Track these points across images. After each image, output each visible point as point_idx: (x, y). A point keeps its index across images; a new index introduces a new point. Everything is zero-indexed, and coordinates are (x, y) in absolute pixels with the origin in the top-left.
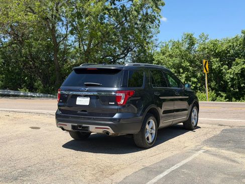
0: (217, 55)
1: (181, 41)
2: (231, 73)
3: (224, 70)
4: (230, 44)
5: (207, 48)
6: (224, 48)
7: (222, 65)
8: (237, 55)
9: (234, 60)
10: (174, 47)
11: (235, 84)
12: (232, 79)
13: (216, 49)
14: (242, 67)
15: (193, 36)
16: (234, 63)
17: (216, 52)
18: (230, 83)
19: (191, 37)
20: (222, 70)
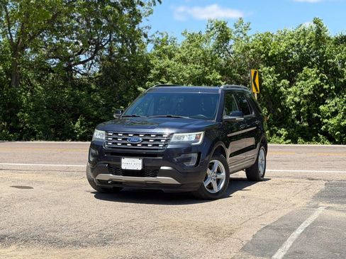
0: (270, 61)
1: (204, 33)
2: (295, 93)
3: (282, 89)
4: (293, 41)
5: (253, 48)
6: (282, 49)
7: (279, 79)
8: (304, 61)
9: (301, 70)
10: (194, 44)
11: (303, 114)
12: (298, 105)
13: (269, 50)
14: (315, 83)
15: (227, 26)
16: (300, 75)
17: (269, 55)
18: (294, 112)
19: (223, 26)
20: (279, 88)
